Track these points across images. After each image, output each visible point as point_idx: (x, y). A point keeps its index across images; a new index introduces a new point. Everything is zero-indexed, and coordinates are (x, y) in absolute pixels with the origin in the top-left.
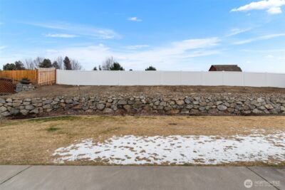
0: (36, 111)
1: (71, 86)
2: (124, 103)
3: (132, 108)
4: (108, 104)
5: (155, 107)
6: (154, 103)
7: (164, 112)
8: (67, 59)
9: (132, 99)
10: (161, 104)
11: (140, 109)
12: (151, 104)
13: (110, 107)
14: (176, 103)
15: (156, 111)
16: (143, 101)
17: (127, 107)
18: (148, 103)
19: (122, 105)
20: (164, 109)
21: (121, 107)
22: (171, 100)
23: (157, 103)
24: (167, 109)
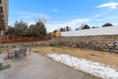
0: (54, 44)
1: (64, 37)
2: (79, 43)
3: (82, 46)
4: (73, 43)
5: (93, 46)
6: (93, 44)
7: (99, 49)
8: (67, 27)
9: (82, 42)
10: (97, 45)
11: (86, 46)
12: (91, 45)
13: (74, 45)
14: (107, 45)
15: (94, 48)
16: (87, 43)
17: (80, 45)
18: (89, 44)
19: (78, 44)
20: (98, 47)
21: (78, 45)
22: (104, 43)
23: (95, 44)
24: (100, 48)
